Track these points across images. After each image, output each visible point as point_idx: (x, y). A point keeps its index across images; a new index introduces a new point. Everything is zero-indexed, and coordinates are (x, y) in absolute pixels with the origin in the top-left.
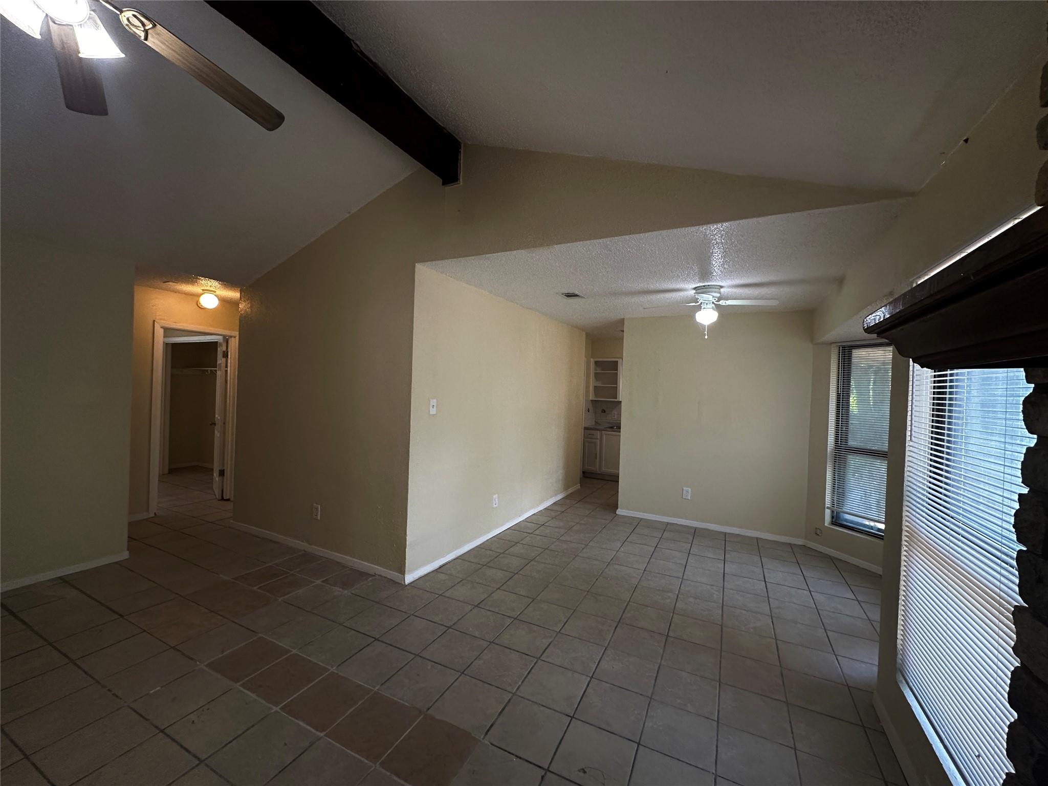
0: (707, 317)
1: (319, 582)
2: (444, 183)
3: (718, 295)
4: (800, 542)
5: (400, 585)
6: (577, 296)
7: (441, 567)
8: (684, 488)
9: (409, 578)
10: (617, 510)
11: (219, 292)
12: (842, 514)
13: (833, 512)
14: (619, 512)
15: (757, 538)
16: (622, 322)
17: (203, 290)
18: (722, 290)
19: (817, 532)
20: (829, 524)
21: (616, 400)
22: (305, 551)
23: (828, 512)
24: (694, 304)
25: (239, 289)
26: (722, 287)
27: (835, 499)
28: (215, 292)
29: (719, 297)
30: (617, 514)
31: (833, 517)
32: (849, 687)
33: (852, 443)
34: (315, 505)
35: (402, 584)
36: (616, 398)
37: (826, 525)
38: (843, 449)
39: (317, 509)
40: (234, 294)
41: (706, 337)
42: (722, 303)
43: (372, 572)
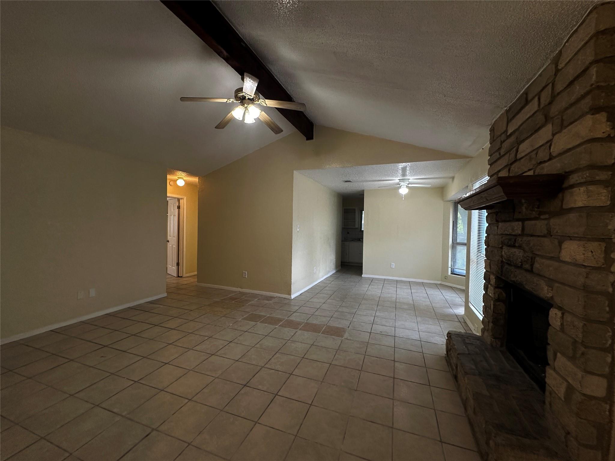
0: (404, 191)
1: (256, 300)
2: (307, 139)
3: (408, 182)
4: (439, 282)
5: (290, 300)
6: (350, 181)
7: (301, 294)
8: (392, 264)
9: (293, 297)
10: (362, 275)
11: (185, 178)
12: (455, 269)
13: (451, 269)
14: (363, 276)
15: (422, 282)
16: (363, 191)
17: (178, 178)
18: (409, 180)
19: (446, 278)
20: (450, 274)
21: (354, 227)
22: (239, 292)
23: (450, 269)
24: (399, 186)
25: (198, 178)
26: (409, 179)
27: (452, 264)
28: (183, 178)
29: (409, 183)
30: (362, 277)
31: (452, 271)
32: (456, 315)
33: (458, 241)
34: (244, 271)
35: (290, 299)
36: (355, 226)
37: (449, 274)
38: (455, 244)
39: (245, 273)
40: (195, 180)
41: (403, 199)
42: (410, 185)
43: (275, 296)
